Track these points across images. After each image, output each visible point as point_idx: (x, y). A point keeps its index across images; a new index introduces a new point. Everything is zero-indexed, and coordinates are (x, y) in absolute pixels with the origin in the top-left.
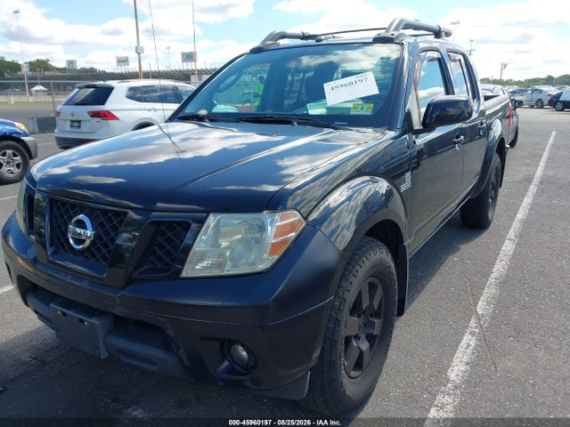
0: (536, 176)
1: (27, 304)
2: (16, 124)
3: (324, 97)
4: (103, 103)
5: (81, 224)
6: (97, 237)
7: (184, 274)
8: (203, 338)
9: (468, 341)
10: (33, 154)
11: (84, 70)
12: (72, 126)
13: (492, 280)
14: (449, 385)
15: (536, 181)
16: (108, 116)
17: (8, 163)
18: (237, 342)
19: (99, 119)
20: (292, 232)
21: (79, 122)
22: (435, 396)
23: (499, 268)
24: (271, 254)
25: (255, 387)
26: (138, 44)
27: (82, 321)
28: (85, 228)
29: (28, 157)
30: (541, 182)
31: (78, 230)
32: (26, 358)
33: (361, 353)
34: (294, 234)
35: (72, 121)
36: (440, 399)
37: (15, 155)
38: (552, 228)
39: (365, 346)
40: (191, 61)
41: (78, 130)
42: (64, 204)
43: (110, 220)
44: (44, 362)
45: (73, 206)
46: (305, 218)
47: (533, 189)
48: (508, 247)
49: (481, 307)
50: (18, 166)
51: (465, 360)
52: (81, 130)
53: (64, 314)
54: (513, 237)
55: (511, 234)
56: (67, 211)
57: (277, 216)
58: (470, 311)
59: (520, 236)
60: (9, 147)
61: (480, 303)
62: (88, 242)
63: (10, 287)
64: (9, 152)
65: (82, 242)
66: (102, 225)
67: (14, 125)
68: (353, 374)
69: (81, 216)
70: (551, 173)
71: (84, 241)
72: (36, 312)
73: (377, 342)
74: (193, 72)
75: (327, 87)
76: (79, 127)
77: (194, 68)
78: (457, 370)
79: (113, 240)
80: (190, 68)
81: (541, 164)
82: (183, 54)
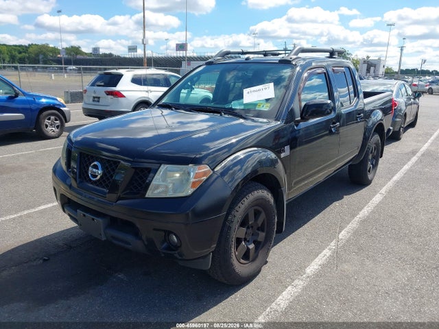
0: (421, 150)
1: (64, 211)
2: (58, 99)
3: (242, 98)
4: (115, 85)
5: (96, 167)
6: (104, 174)
7: (147, 196)
8: (154, 229)
9: (327, 252)
10: (68, 120)
11: (105, 55)
12: (94, 101)
13: (356, 219)
14: (304, 276)
15: (419, 154)
16: (118, 95)
17: (51, 125)
18: (172, 233)
19: (112, 97)
20: (204, 176)
21: (99, 98)
22: (294, 280)
23: (365, 212)
24: (192, 187)
25: (180, 258)
26: (144, 37)
27: (93, 219)
28: (98, 169)
29: (64, 121)
30: (423, 155)
31: (94, 170)
32: (61, 244)
33: (248, 249)
34: (205, 177)
35: (94, 97)
36: (296, 282)
37: (56, 120)
38: (415, 187)
39: (252, 246)
40: (183, 50)
41: (97, 103)
42: (88, 155)
43: (111, 166)
44: (71, 247)
45: (92, 157)
46: (213, 170)
47: (414, 159)
48: (377, 198)
49: (343, 235)
50: (58, 127)
51: (319, 263)
52: (100, 103)
53: (84, 215)
54: (383, 193)
55: (383, 190)
56: (89, 159)
57: (197, 167)
58: (334, 236)
59: (389, 192)
60: (53, 114)
61: (343, 232)
62: (99, 177)
63: (56, 204)
64: (52, 118)
65: (96, 176)
66: (107, 168)
67: (56, 100)
68: (242, 261)
69: (96, 163)
70: (433, 149)
71: (97, 176)
72: (69, 215)
73: (261, 246)
74: (183, 58)
75: (246, 91)
76: (98, 101)
77: (185, 55)
78: (313, 268)
79: (112, 176)
80: (181, 55)
81: (429, 141)
82: (177, 45)
